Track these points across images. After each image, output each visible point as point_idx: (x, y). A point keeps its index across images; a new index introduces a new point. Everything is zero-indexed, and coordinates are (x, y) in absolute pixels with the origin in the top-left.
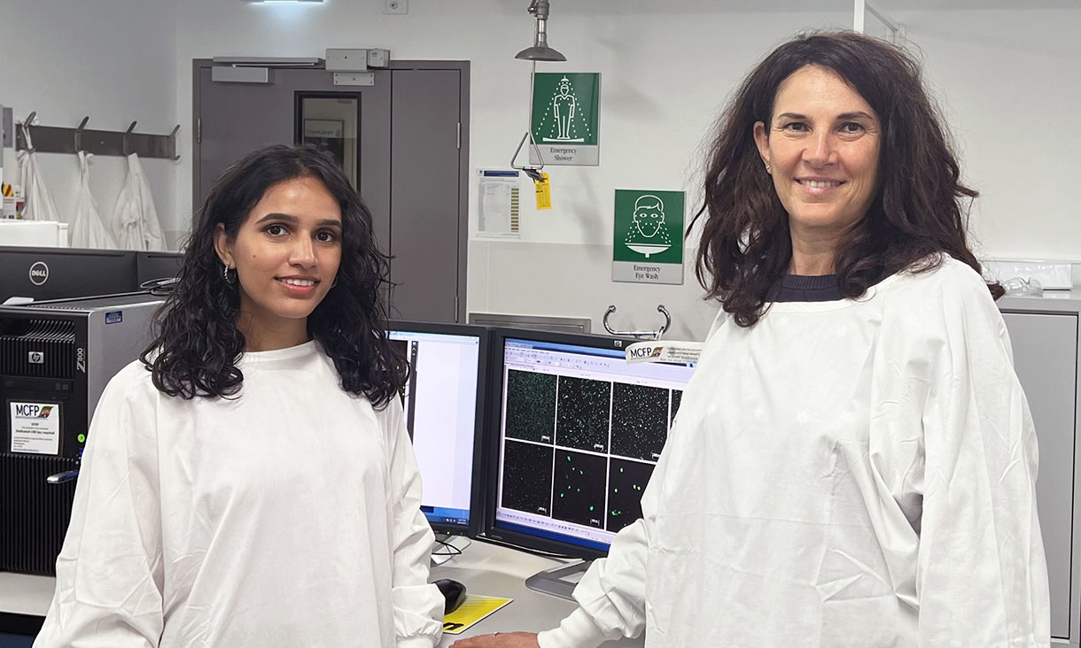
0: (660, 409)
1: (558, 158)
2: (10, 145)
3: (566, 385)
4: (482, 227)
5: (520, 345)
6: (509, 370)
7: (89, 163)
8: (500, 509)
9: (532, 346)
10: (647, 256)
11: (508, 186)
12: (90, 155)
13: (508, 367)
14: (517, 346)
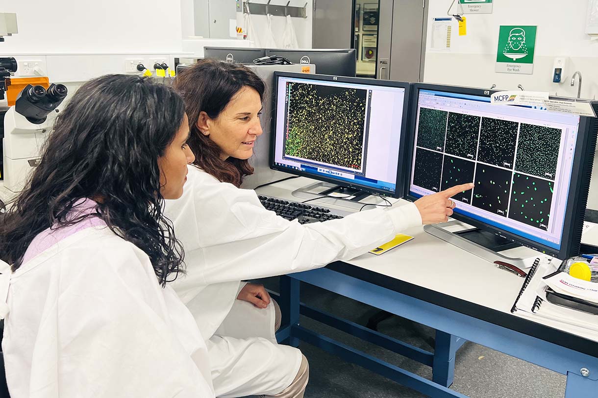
0: (511, 136)
1: (471, 10)
2: (241, 11)
3: (453, 118)
4: (432, 46)
5: (427, 93)
6: (421, 108)
7: (272, 19)
8: (412, 185)
9: (434, 94)
10: (514, 60)
11: (446, 26)
12: (272, 15)
13: (420, 106)
14: (426, 94)
